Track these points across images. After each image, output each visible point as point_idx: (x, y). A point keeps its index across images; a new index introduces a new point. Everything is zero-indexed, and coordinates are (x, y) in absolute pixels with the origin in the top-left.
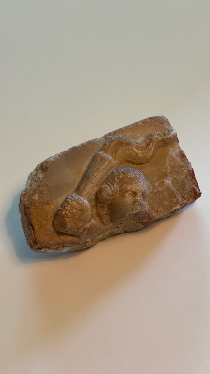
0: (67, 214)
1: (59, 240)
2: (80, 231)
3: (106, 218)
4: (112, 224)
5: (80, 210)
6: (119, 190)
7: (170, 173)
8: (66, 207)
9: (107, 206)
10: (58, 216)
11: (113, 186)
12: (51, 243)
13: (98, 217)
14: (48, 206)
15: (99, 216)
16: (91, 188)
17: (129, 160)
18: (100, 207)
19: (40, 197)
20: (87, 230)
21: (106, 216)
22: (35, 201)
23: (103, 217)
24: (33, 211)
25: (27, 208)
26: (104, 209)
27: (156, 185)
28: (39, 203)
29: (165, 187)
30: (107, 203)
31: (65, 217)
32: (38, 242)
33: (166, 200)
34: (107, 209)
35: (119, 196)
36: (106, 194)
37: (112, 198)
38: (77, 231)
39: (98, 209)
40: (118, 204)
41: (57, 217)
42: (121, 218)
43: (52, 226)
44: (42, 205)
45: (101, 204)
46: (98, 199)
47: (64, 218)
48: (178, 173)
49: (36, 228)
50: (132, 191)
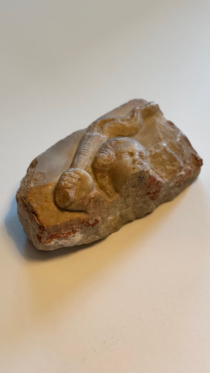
0: (67, 185)
1: (66, 219)
2: (85, 203)
3: (109, 188)
4: (118, 195)
5: (79, 179)
6: (114, 154)
7: (164, 138)
8: (64, 178)
9: (107, 174)
10: (58, 190)
11: (108, 152)
12: (58, 224)
13: (101, 190)
14: (45, 188)
15: (102, 188)
16: (85, 160)
17: (118, 133)
18: (100, 177)
19: (35, 184)
20: (92, 201)
21: (109, 185)
22: (31, 189)
23: (106, 188)
24: (32, 198)
25: (25, 199)
26: (105, 178)
27: (152, 149)
28: (36, 188)
29: (162, 148)
30: (106, 170)
31: (66, 188)
32: (44, 226)
33: (168, 165)
34: (108, 178)
35: (116, 159)
36: (102, 160)
37: (110, 162)
38: (82, 202)
39: (99, 181)
40: (117, 167)
41: (57, 192)
42: (126, 182)
43: (54, 206)
44: (39, 189)
45: (100, 174)
46: (96, 169)
47: (65, 190)
48: (171, 138)
49: (39, 212)
50: (129, 152)
